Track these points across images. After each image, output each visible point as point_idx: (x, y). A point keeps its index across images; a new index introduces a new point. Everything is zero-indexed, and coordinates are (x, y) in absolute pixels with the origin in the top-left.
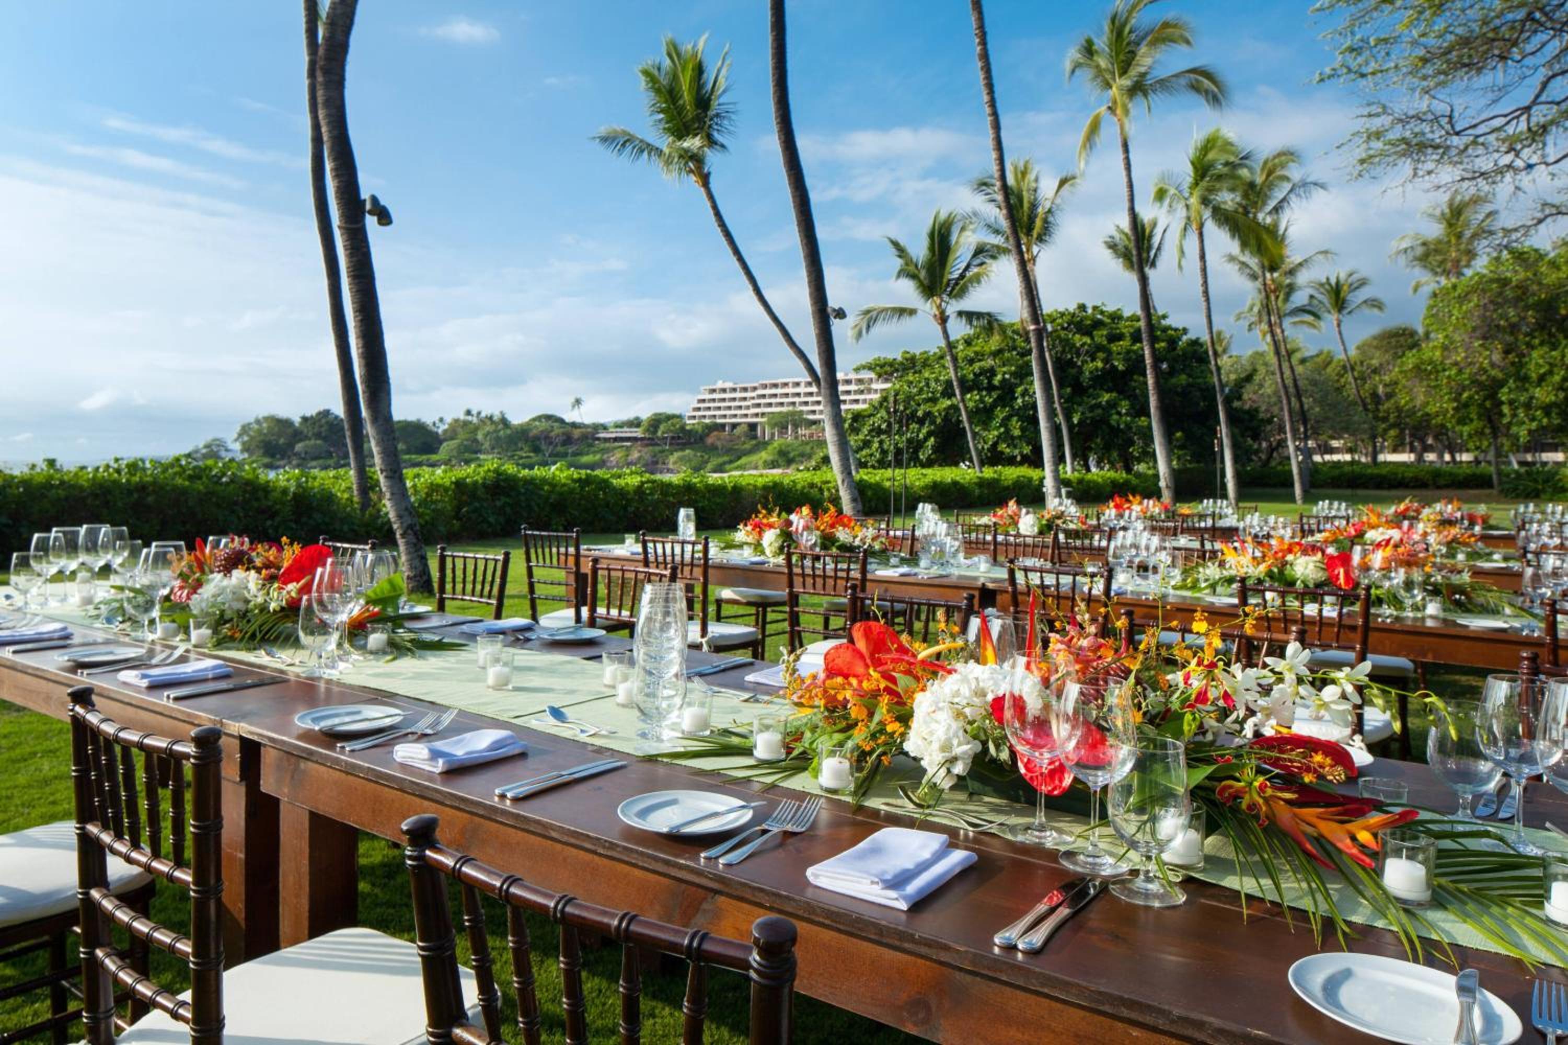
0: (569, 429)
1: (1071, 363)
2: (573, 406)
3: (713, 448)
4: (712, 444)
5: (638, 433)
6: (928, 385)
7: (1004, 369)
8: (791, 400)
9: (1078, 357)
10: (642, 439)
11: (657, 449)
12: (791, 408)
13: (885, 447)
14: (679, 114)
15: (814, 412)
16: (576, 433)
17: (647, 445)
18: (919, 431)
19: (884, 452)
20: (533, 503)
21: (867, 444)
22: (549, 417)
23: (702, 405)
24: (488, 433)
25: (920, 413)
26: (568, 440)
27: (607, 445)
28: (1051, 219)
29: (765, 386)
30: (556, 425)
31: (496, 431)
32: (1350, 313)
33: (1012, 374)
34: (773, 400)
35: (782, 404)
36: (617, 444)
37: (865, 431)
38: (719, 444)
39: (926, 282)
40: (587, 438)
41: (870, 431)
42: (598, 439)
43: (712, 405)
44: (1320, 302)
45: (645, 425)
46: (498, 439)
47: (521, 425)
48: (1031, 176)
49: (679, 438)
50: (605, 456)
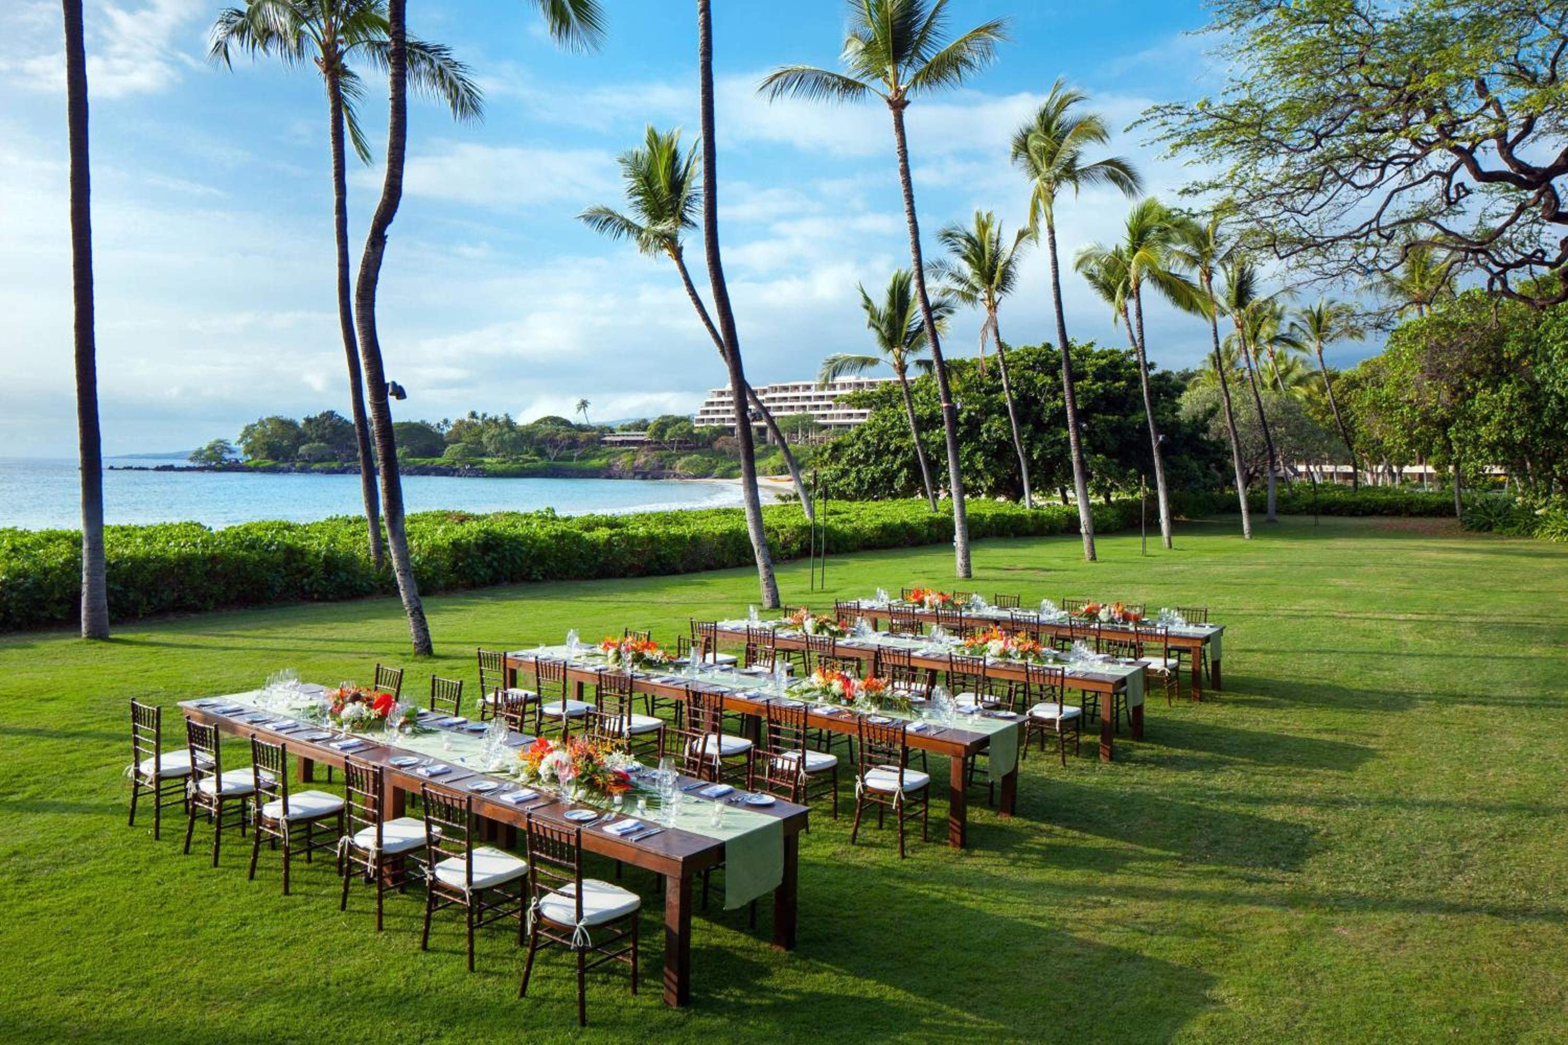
0: (574, 432)
1: (1035, 401)
2: (579, 409)
3: (722, 453)
4: (720, 449)
5: (645, 436)
6: (900, 419)
7: (970, 407)
8: (801, 403)
9: (1041, 395)
10: (649, 443)
11: (664, 453)
12: (801, 412)
13: (862, 476)
14: (655, 196)
15: (824, 416)
16: (582, 437)
17: (654, 449)
18: (894, 462)
19: (861, 481)
20: (517, 558)
21: (845, 473)
22: (555, 420)
23: (711, 408)
24: (493, 436)
25: (892, 447)
26: (573, 444)
27: (614, 448)
28: (1011, 269)
29: (775, 389)
30: (562, 427)
31: (500, 434)
32: (1331, 340)
33: (976, 412)
34: (783, 404)
35: (792, 408)
36: (623, 448)
37: (844, 461)
38: (727, 448)
39: (886, 335)
40: (592, 441)
41: (848, 461)
42: (605, 442)
43: (720, 408)
44: (1301, 330)
45: (652, 427)
46: (503, 442)
47: (527, 427)
48: (993, 230)
49: (686, 442)
50: (611, 461)
